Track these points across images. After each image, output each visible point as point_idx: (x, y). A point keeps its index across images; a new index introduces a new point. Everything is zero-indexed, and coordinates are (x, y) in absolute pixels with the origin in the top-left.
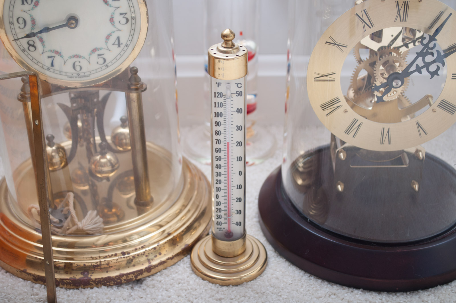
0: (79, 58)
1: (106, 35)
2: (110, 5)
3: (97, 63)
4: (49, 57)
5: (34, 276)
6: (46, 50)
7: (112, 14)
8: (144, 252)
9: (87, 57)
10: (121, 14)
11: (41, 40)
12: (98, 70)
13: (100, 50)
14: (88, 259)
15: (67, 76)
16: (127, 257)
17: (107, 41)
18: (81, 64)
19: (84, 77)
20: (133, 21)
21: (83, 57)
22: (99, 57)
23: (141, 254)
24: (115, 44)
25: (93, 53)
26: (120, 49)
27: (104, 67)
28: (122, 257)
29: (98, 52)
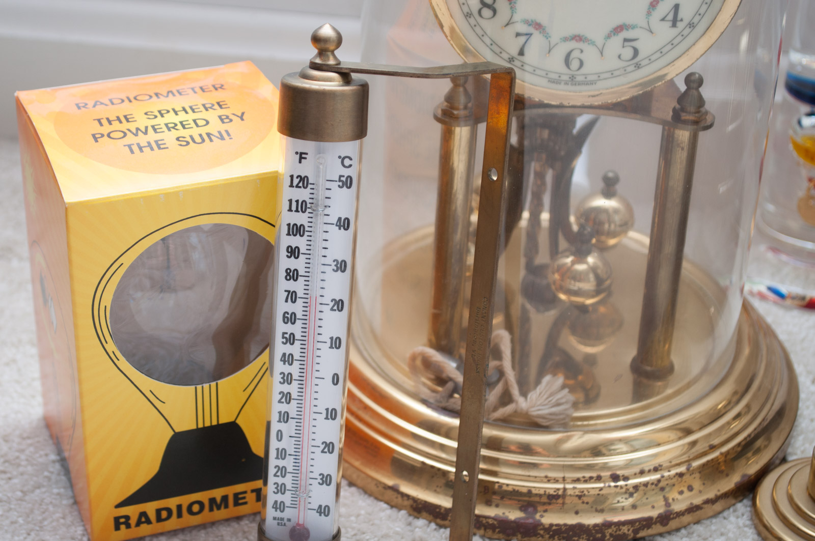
0: (584, 42)
3: (619, 57)
4: (518, 35)
5: (415, 500)
6: (515, 18)
8: (659, 481)
9: (600, 43)
12: (616, 73)
13: (632, 29)
14: (538, 479)
15: (547, 80)
16: (621, 487)
17: (651, 10)
18: (582, 56)
19: (584, 84)
21: (591, 40)
22: (626, 44)
23: (652, 484)
24: (666, 19)
25: (614, 34)
26: (675, 31)
27: (632, 68)
28: (613, 484)
29: (625, 34)
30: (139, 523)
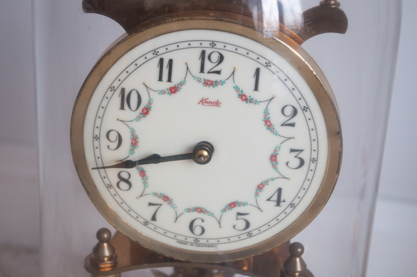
0: (204, 213)
1: (259, 183)
2: (276, 131)
4: (150, 204)
6: (148, 191)
7: (276, 148)
9: (218, 215)
10: (292, 151)
11: (143, 173)
12: (232, 239)
13: (243, 205)
15: (176, 241)
17: (258, 192)
18: (203, 225)
19: (207, 246)
20: (313, 166)
21: (210, 212)
22: (239, 217)
24: (271, 199)
25: (229, 209)
26: (279, 210)
27: (245, 236)
29: (238, 209)
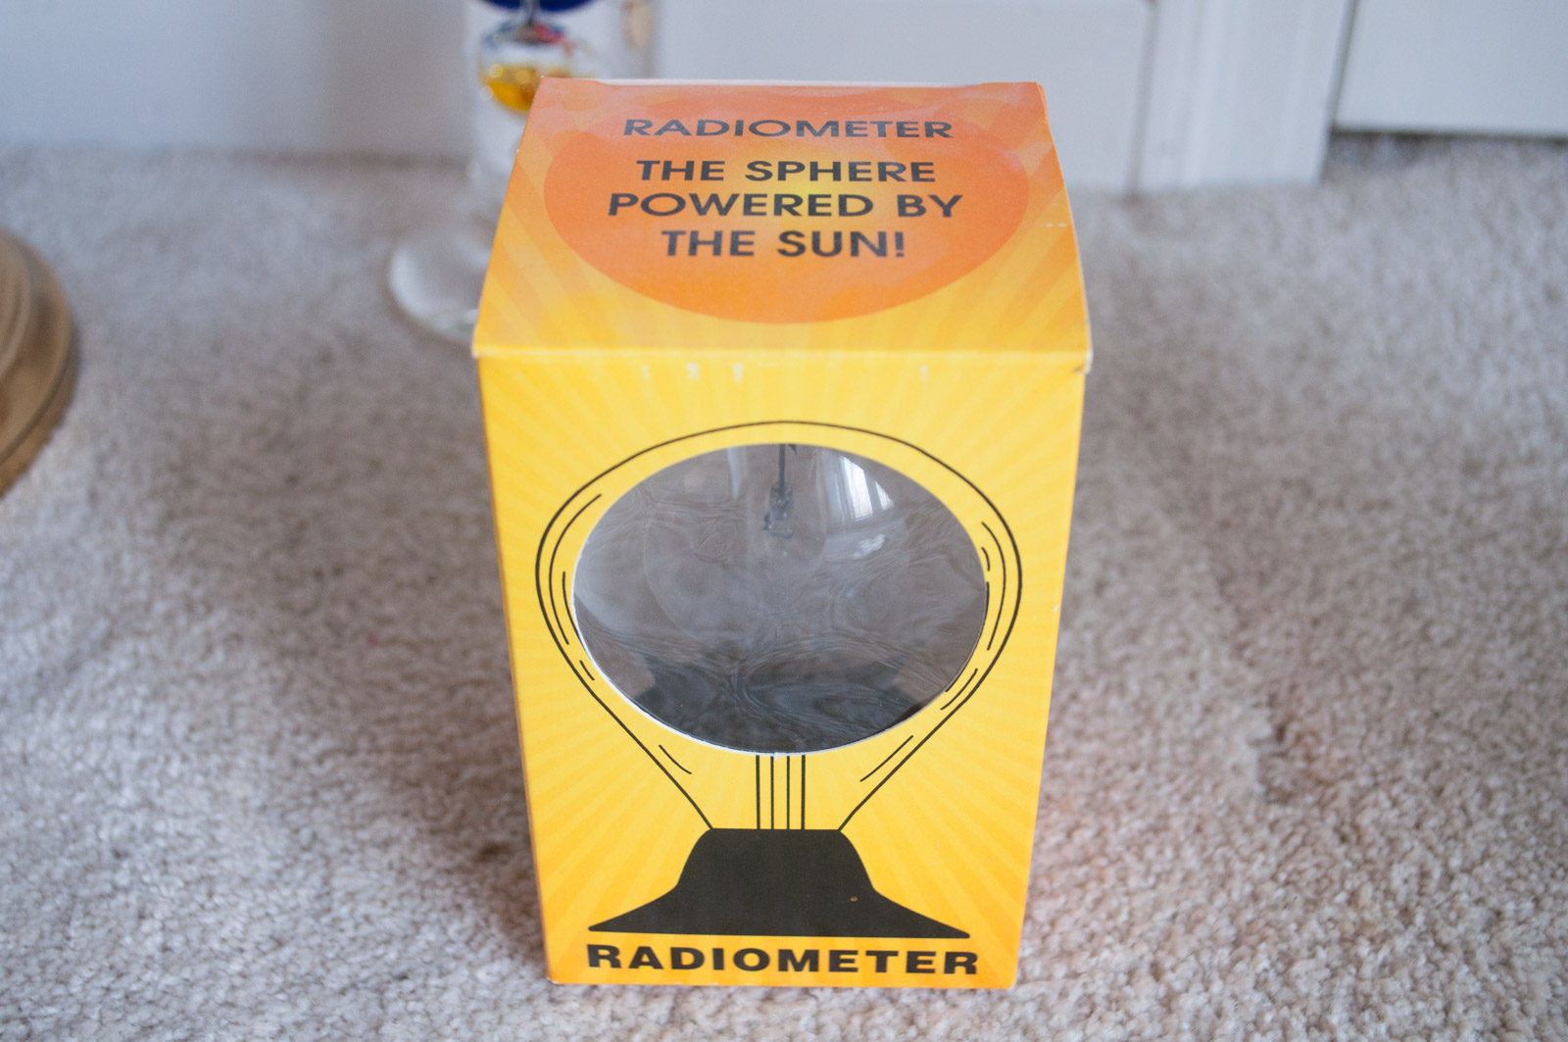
30: (636, 963)
